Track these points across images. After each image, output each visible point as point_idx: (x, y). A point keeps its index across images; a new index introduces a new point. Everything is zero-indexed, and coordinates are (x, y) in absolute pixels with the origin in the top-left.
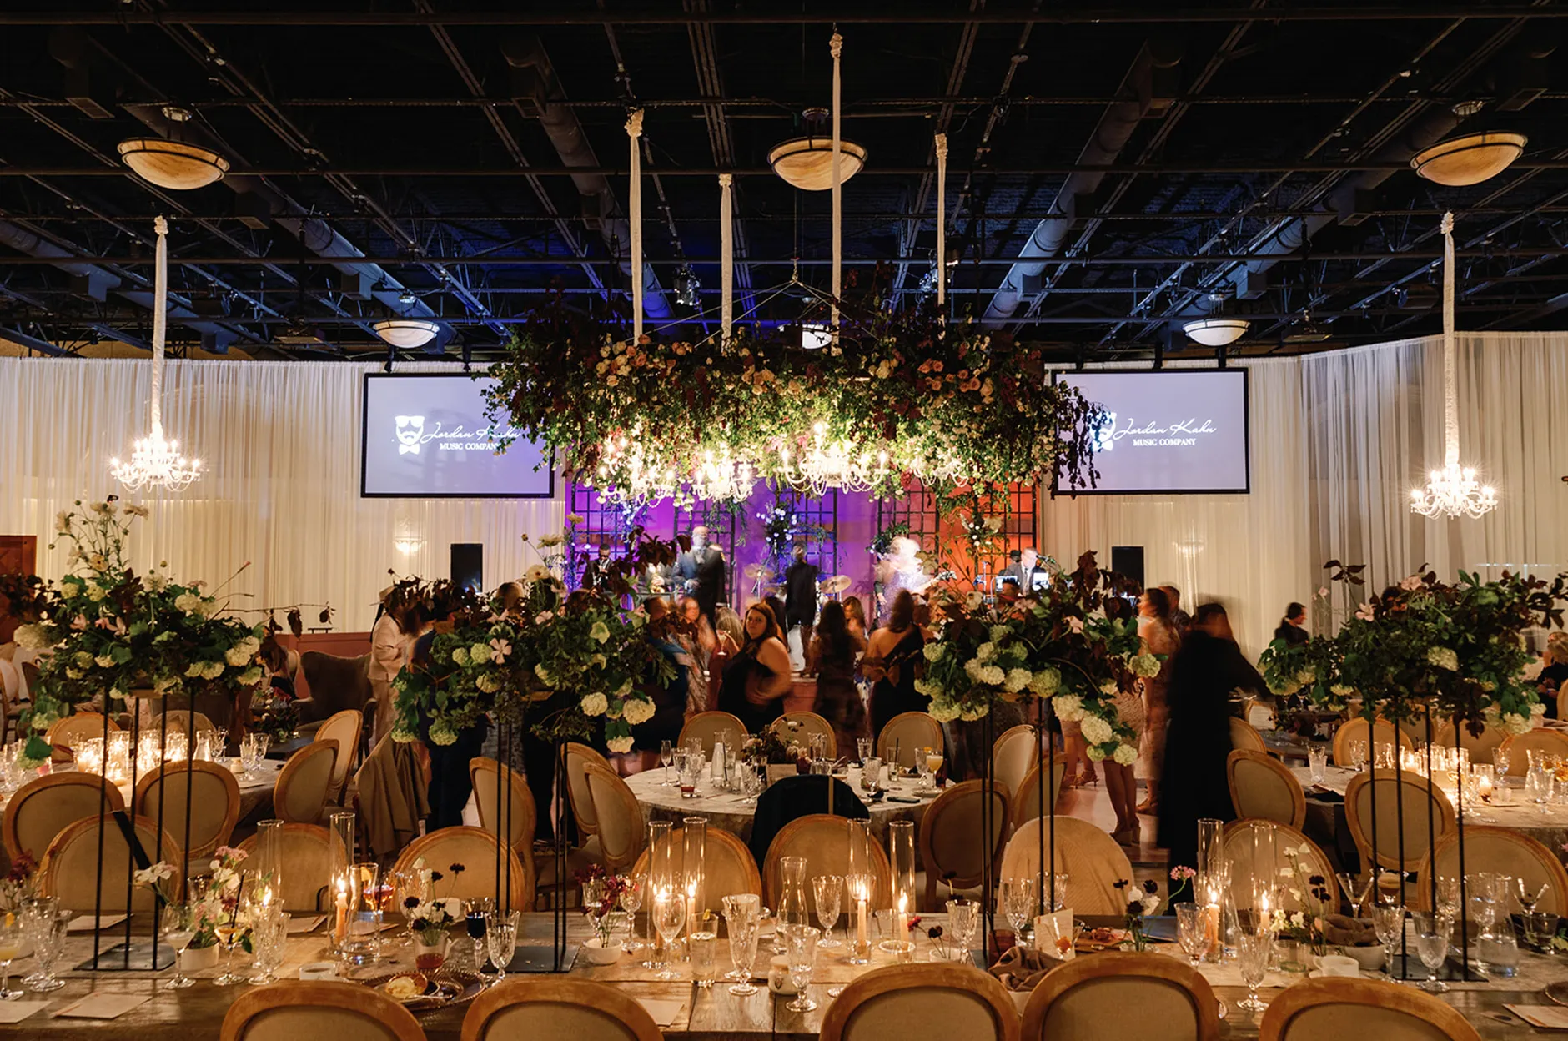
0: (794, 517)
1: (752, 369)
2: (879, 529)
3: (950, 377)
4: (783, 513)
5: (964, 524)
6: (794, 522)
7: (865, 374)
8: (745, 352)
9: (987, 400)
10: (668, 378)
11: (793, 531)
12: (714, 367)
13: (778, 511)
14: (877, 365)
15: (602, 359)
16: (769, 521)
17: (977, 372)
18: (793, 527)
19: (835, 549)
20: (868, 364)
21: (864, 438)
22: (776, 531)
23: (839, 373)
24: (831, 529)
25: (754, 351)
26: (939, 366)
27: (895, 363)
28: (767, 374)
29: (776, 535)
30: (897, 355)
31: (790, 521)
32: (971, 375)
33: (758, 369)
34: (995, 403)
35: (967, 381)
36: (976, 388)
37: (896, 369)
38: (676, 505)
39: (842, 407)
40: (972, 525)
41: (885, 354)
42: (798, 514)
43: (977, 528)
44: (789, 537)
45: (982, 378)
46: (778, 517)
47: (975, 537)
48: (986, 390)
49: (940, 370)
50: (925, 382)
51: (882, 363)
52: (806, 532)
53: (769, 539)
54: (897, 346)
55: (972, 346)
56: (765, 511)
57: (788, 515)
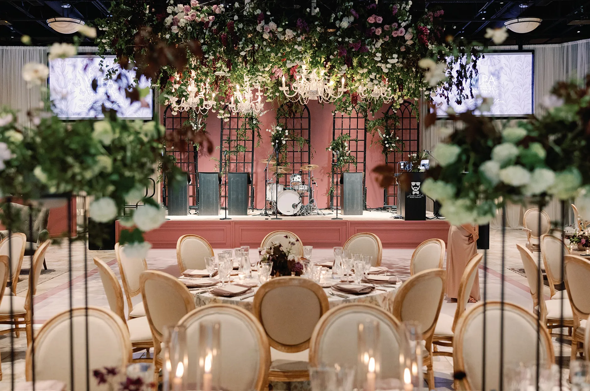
0: (287, 131)
1: (263, 23)
2: (334, 138)
3: (386, 27)
4: (281, 129)
5: (380, 135)
6: (287, 134)
7: (333, 26)
8: (258, 12)
9: (409, 43)
10: (210, 28)
11: (287, 139)
12: (239, 21)
13: (278, 128)
14: (341, 21)
15: (168, 15)
16: (273, 133)
17: (403, 24)
18: (286, 137)
19: (309, 149)
20: (336, 19)
21: (332, 67)
22: (276, 139)
23: (317, 24)
24: (307, 138)
25: (264, 11)
26: (380, 20)
27: (352, 19)
28: (272, 25)
29: (277, 141)
30: (354, 12)
31: (284, 133)
32: (399, 26)
33: (267, 23)
34: (413, 45)
35: (397, 30)
36: (402, 35)
37: (352, 23)
38: (219, 117)
39: (319, 46)
40: (384, 136)
41: (347, 14)
42: (289, 130)
43: (387, 137)
44: (284, 142)
45: (406, 28)
46: (278, 131)
47: (386, 142)
48: (408, 37)
49: (380, 22)
50: (371, 30)
51: (344, 19)
52: (293, 140)
53: (273, 144)
54: (354, 7)
55: (401, 7)
56: (271, 128)
57: (283, 130)
